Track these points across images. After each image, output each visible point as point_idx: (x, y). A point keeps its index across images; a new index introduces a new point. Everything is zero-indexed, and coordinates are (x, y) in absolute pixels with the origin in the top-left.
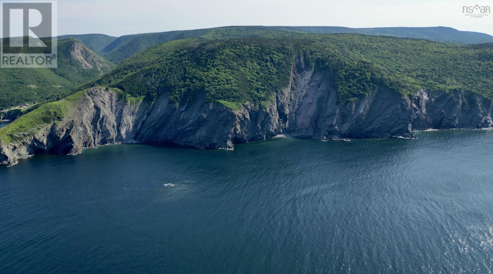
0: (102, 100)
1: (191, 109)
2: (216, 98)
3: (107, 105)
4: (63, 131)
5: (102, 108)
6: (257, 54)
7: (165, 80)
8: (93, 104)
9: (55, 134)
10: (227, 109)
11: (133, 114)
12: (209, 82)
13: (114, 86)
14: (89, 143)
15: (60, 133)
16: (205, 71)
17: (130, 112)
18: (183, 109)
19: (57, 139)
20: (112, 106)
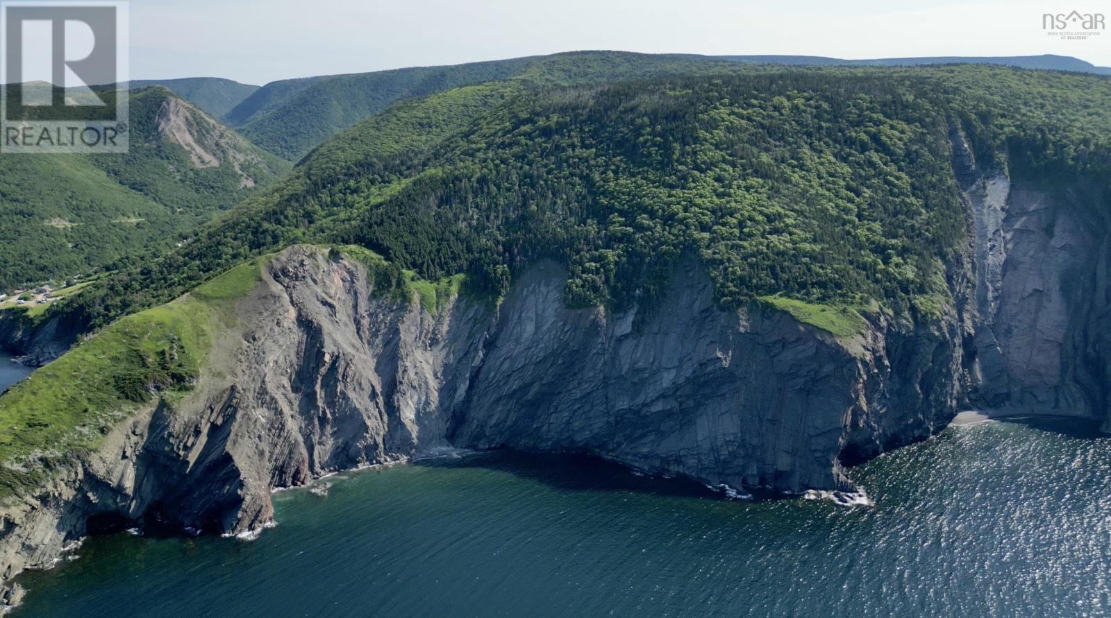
0: (324, 295)
1: (655, 329)
2: (757, 288)
3: (343, 314)
4: (197, 433)
5: (327, 326)
6: (823, 124)
7: (524, 218)
8: (293, 313)
9: (166, 448)
10: (811, 332)
11: (434, 342)
12: (704, 228)
13: (346, 237)
14: (293, 470)
15: (189, 444)
16: (672, 187)
17: (423, 338)
18: (626, 326)
19: (175, 469)
20: (358, 317)
